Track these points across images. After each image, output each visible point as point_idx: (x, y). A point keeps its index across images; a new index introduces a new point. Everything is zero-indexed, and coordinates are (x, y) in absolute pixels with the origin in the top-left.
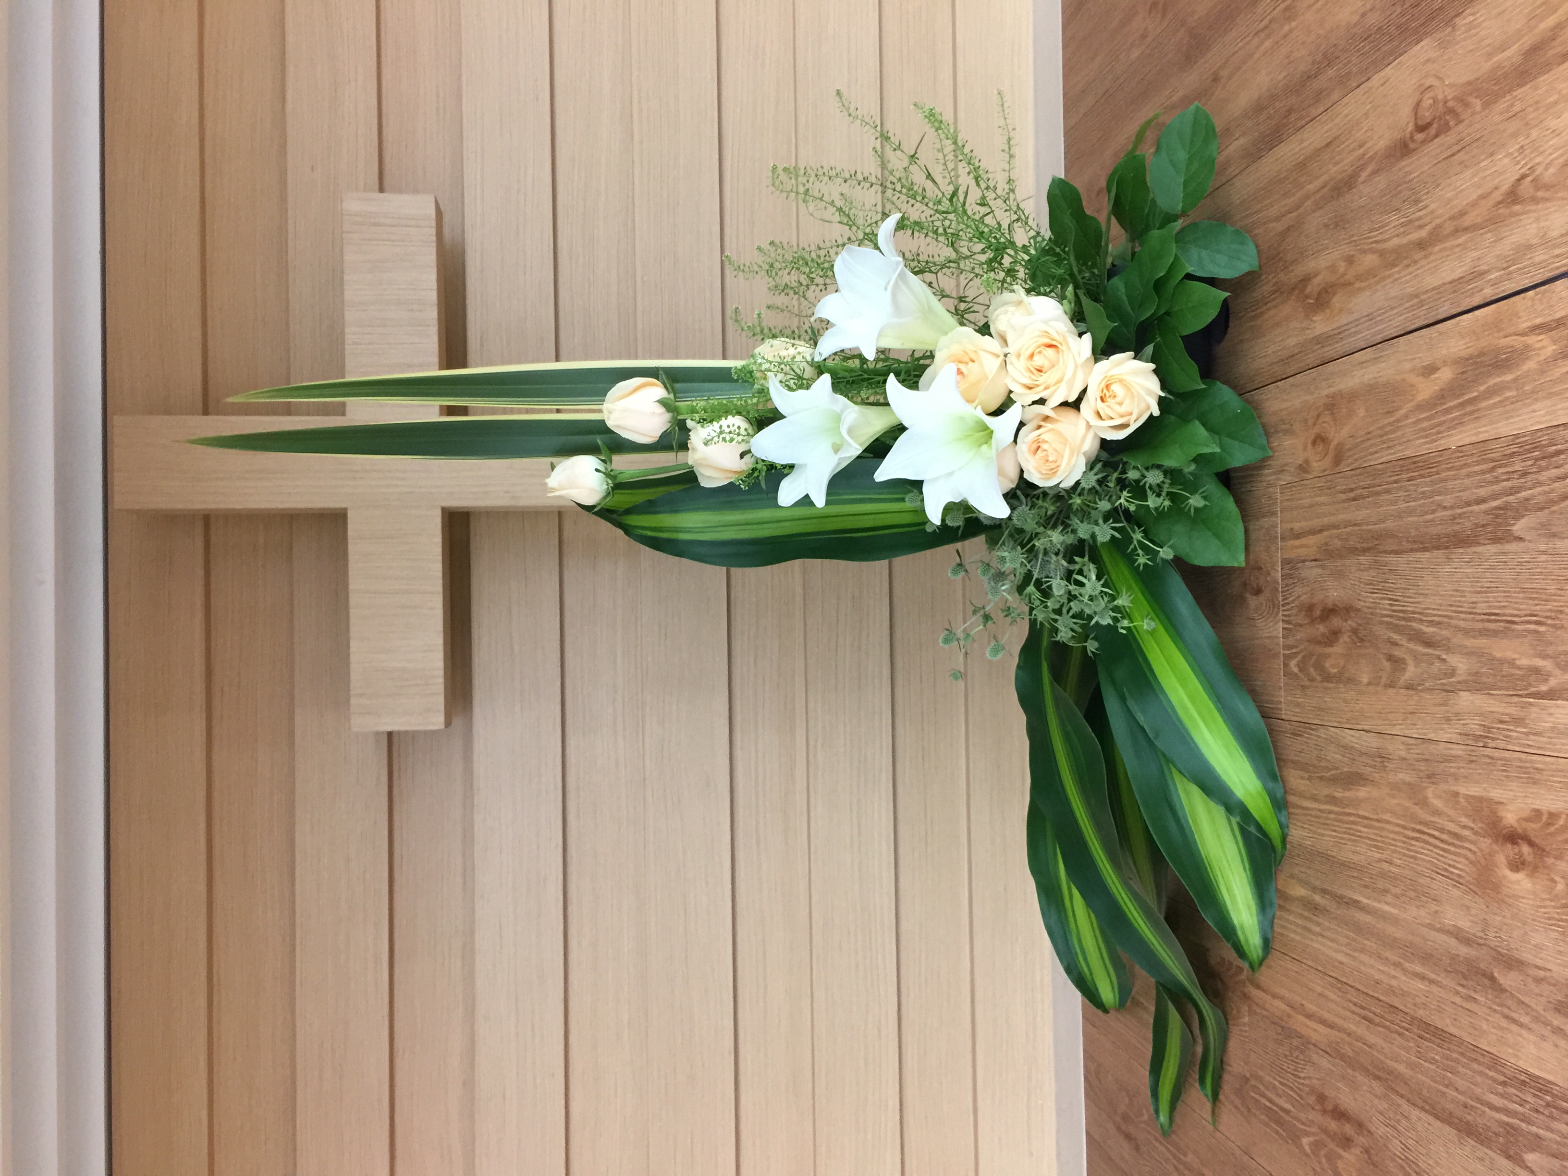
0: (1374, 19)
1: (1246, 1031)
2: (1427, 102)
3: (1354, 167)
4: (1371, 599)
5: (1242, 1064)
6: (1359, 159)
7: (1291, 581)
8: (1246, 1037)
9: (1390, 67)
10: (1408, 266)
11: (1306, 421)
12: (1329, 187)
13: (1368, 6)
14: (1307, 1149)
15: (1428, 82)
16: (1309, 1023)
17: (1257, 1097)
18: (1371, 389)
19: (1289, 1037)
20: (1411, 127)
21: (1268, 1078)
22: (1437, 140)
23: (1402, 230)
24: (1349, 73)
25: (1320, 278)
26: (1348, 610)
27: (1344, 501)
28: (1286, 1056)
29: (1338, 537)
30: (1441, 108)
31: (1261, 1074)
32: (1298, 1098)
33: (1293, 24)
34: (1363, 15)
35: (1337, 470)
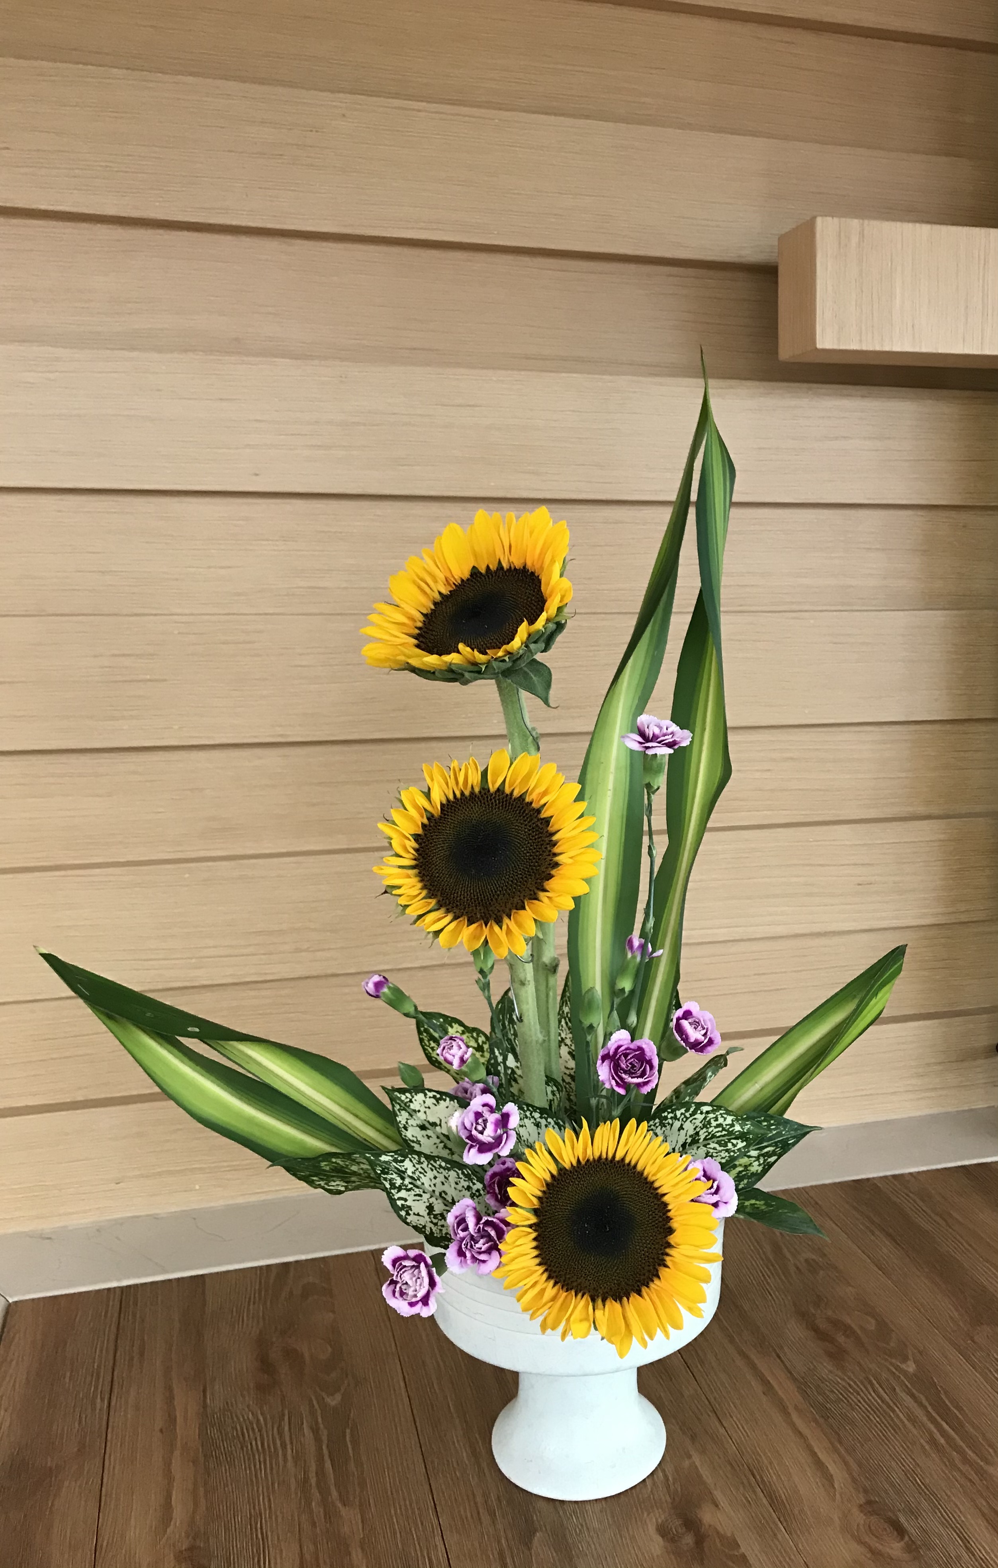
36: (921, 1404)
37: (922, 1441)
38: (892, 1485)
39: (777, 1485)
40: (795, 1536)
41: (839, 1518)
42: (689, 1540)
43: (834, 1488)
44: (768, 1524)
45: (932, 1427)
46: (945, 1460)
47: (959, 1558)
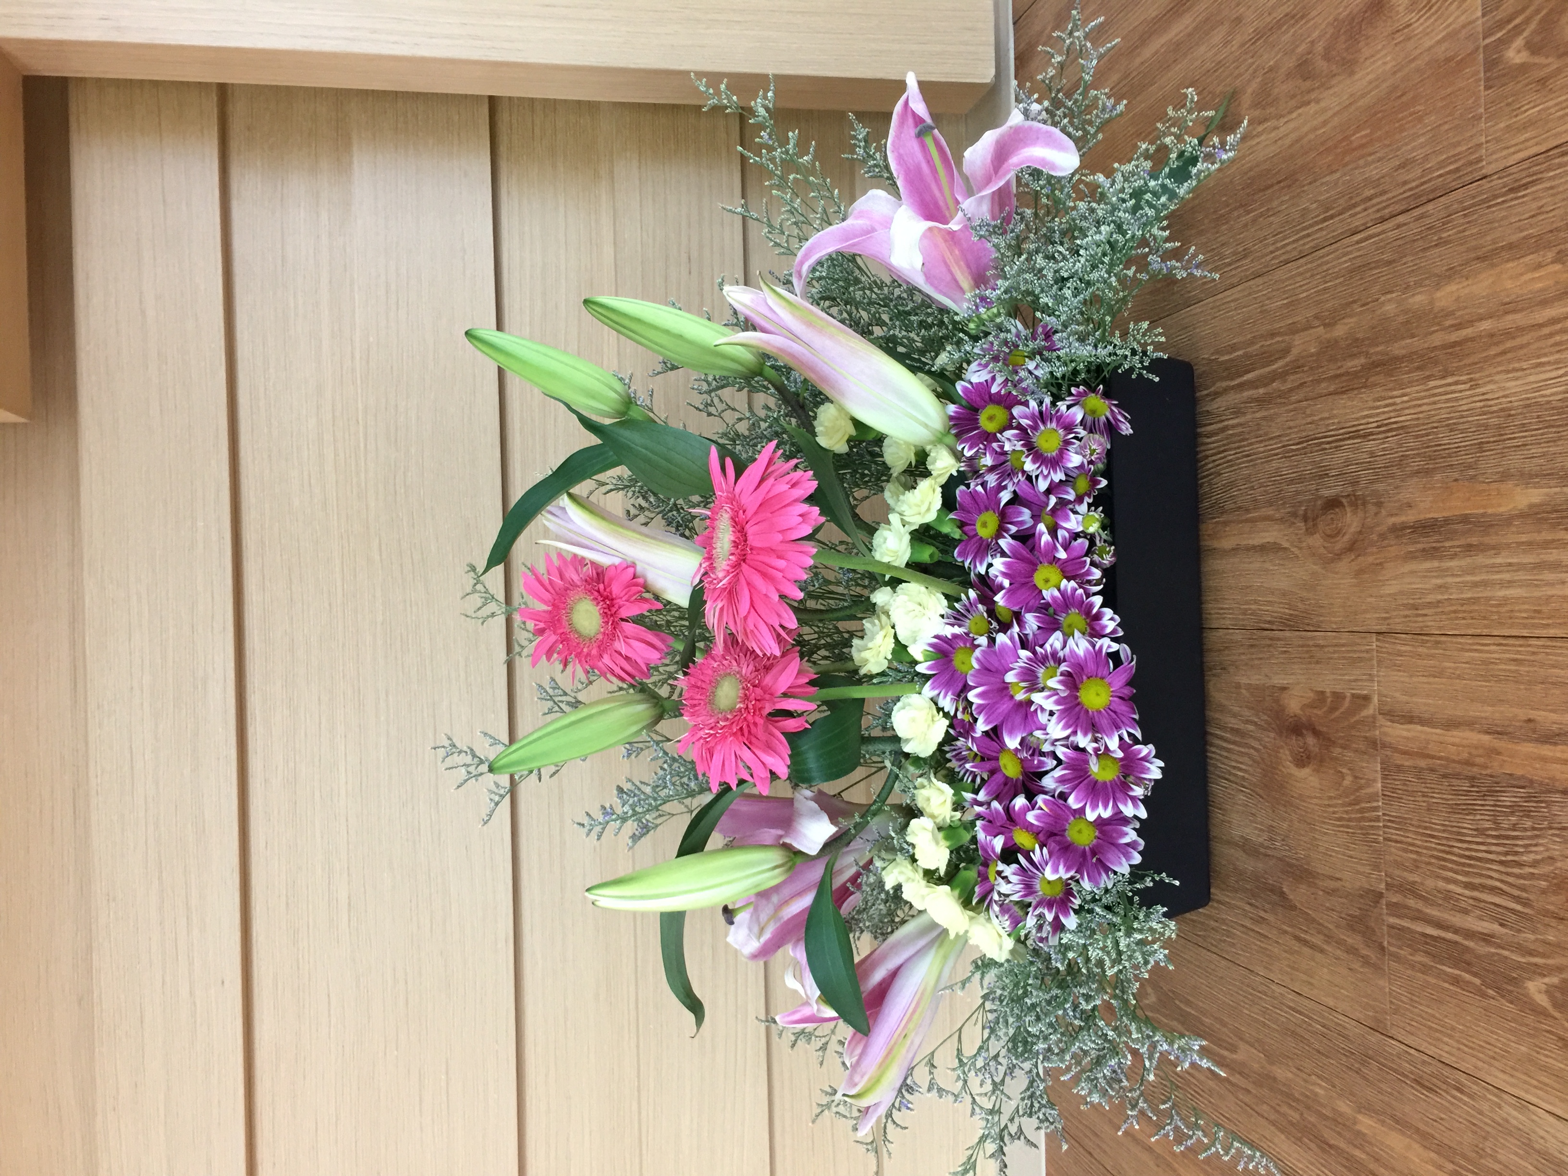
1: (1376, 809)
5: (1367, 870)
8: (1377, 819)
14: (1543, 1000)
16: (1546, 750)
17: (1406, 923)
19: (1491, 792)
21: (1430, 883)
28: (1481, 832)
31: (1417, 879)
32: (1519, 907)
36: (1226, 390)
37: (1258, 415)
38: (1292, 482)
39: (1275, 609)
40: (1323, 625)
41: (1315, 564)
42: (1311, 740)
43: (1285, 549)
44: (1308, 646)
45: (1247, 394)
46: (1279, 400)
47: (1372, 454)
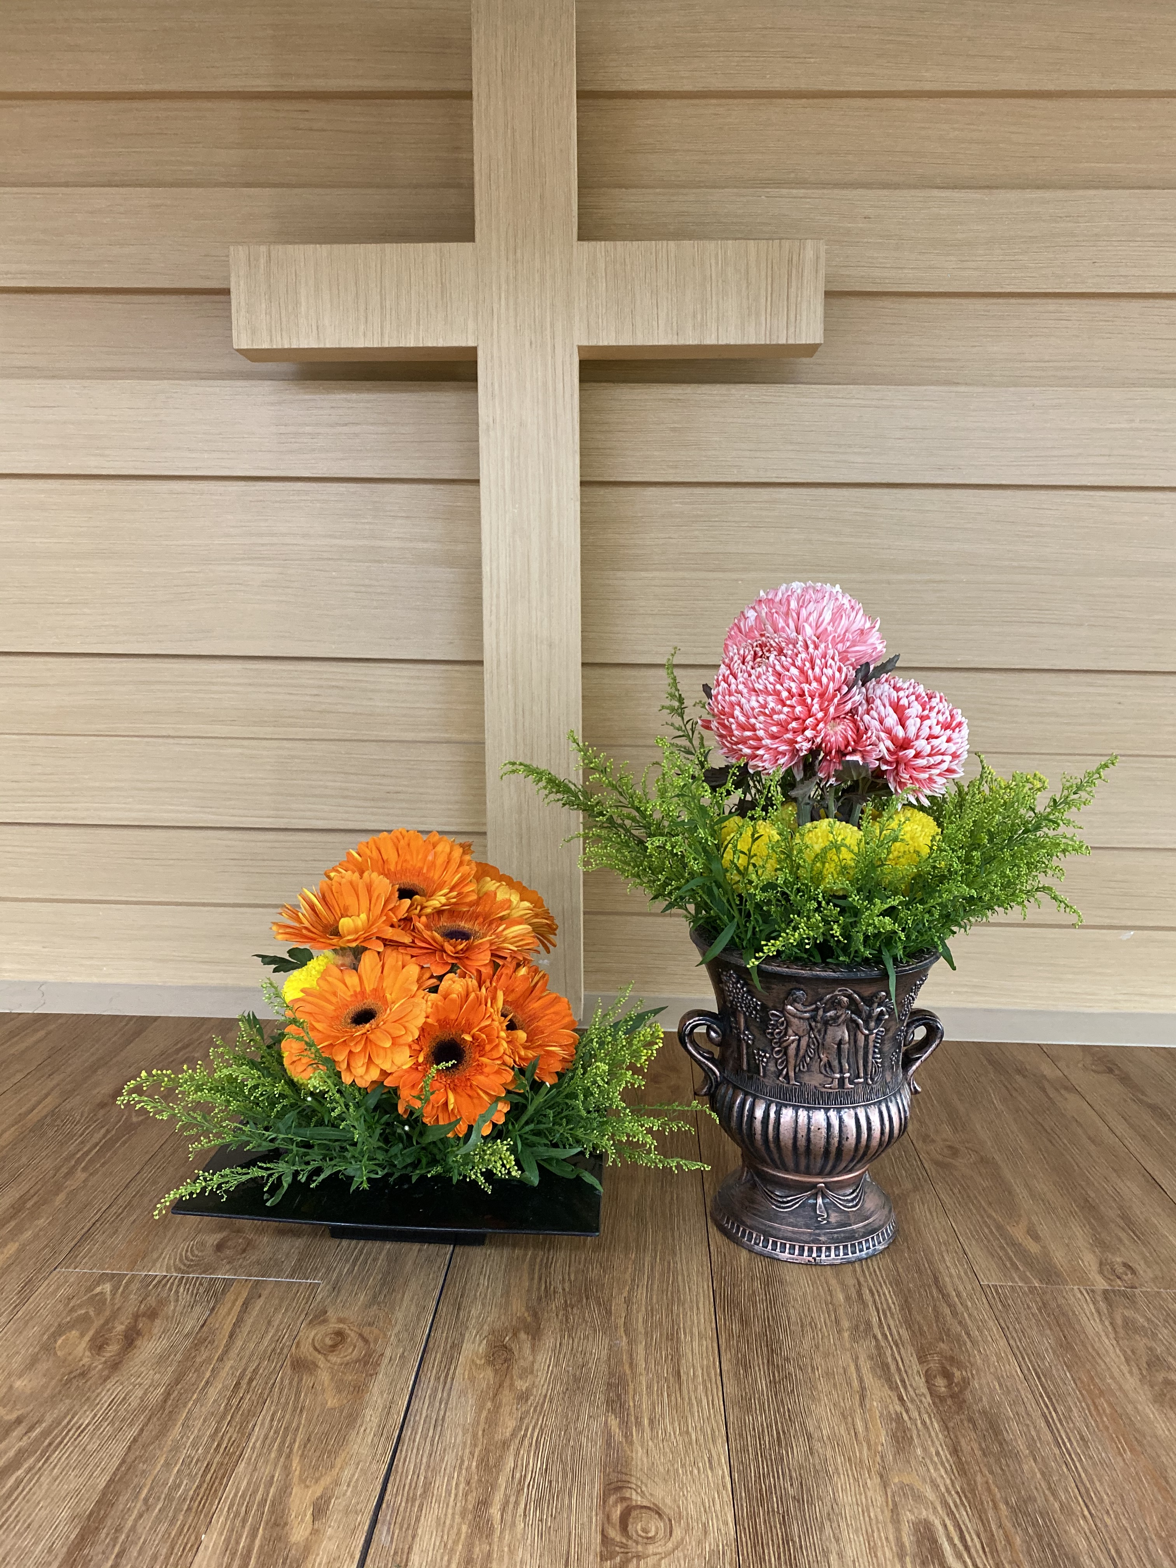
0: (797, 1452)
2: (655, 1526)
3: (632, 1409)
4: (106, 1399)
6: (636, 1418)
7: (201, 1290)
9: (727, 1473)
10: (468, 1483)
11: (371, 1324)
12: (628, 1372)
13: (817, 1445)
15: (678, 1533)
18: (352, 1419)
20: (637, 1499)
22: (599, 1537)
23: (518, 1475)
24: (749, 1410)
25: (527, 1350)
26: (115, 1366)
27: (245, 1370)
29: (209, 1360)
30: (634, 1548)
33: (846, 1335)
34: (810, 1437)
35: (288, 1362)
